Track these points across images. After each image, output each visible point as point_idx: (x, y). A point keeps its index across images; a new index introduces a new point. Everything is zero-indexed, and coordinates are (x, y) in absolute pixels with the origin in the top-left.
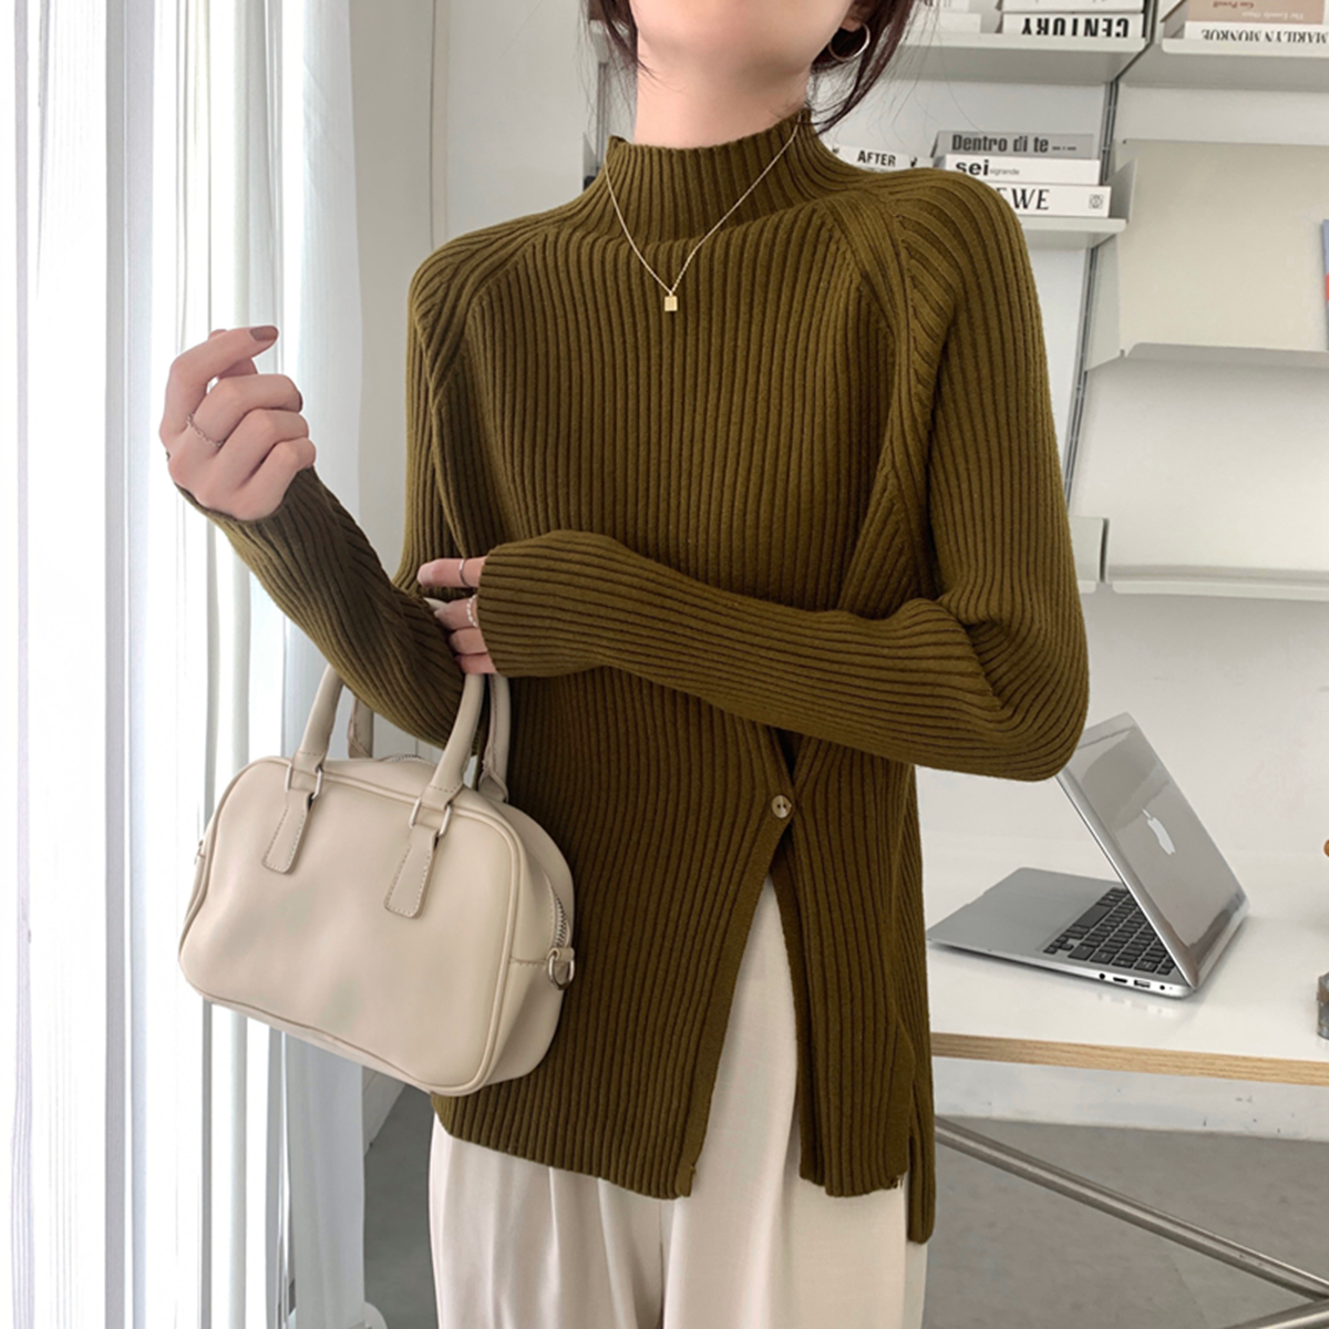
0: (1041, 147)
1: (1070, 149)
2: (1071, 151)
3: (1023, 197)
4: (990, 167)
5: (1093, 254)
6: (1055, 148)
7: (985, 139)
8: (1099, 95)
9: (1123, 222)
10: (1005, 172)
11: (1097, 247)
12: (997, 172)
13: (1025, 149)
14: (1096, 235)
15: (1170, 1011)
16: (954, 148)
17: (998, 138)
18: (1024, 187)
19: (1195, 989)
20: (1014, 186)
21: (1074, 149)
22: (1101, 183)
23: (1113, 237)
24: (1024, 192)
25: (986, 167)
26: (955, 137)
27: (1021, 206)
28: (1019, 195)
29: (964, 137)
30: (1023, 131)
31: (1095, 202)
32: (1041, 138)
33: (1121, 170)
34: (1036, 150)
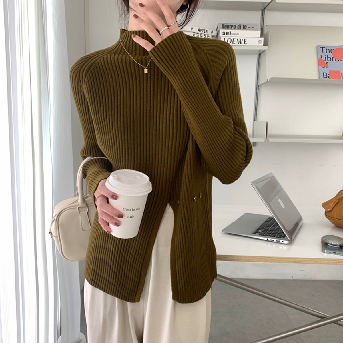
0: (245, 27)
1: (252, 28)
4: (231, 33)
7: (230, 25)
8: (260, 13)
9: (267, 47)
10: (235, 34)
12: (233, 34)
13: (240, 28)
14: (260, 51)
15: (285, 247)
16: (222, 28)
18: (240, 38)
19: (291, 242)
20: (238, 38)
21: (253, 28)
22: (261, 37)
23: (264, 51)
26: (222, 25)
27: (240, 43)
28: (239, 40)
29: (225, 25)
32: (245, 25)
33: (266, 33)
34: (243, 28)
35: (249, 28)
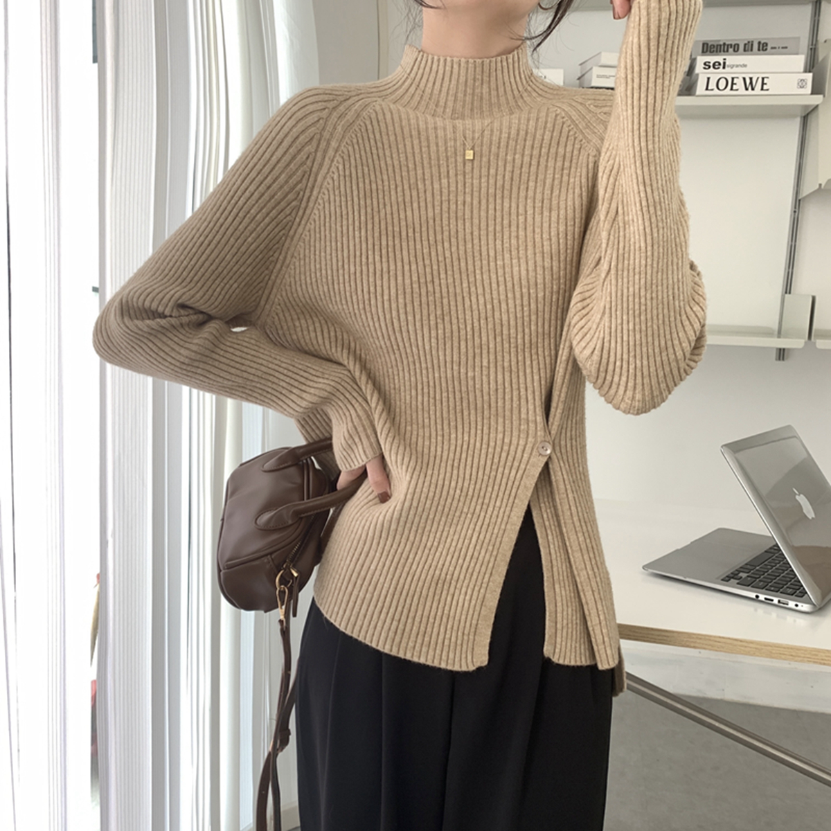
0: (763, 47)
1: (783, 48)
2: (784, 49)
3: (751, 83)
4: (727, 63)
5: (805, 119)
6: (772, 48)
7: (724, 44)
8: (808, 10)
9: (821, 96)
10: (737, 66)
11: (808, 114)
12: (732, 67)
13: (752, 50)
14: (806, 107)
16: (703, 52)
17: (733, 44)
18: (751, 76)
20: (744, 76)
21: (786, 48)
22: (805, 71)
23: (817, 107)
24: (751, 79)
25: (724, 63)
26: (703, 44)
27: (750, 88)
28: (748, 81)
29: (710, 44)
30: (750, 37)
31: (801, 85)
32: (762, 42)
33: (823, 60)
34: (759, 50)
35: (775, 48)
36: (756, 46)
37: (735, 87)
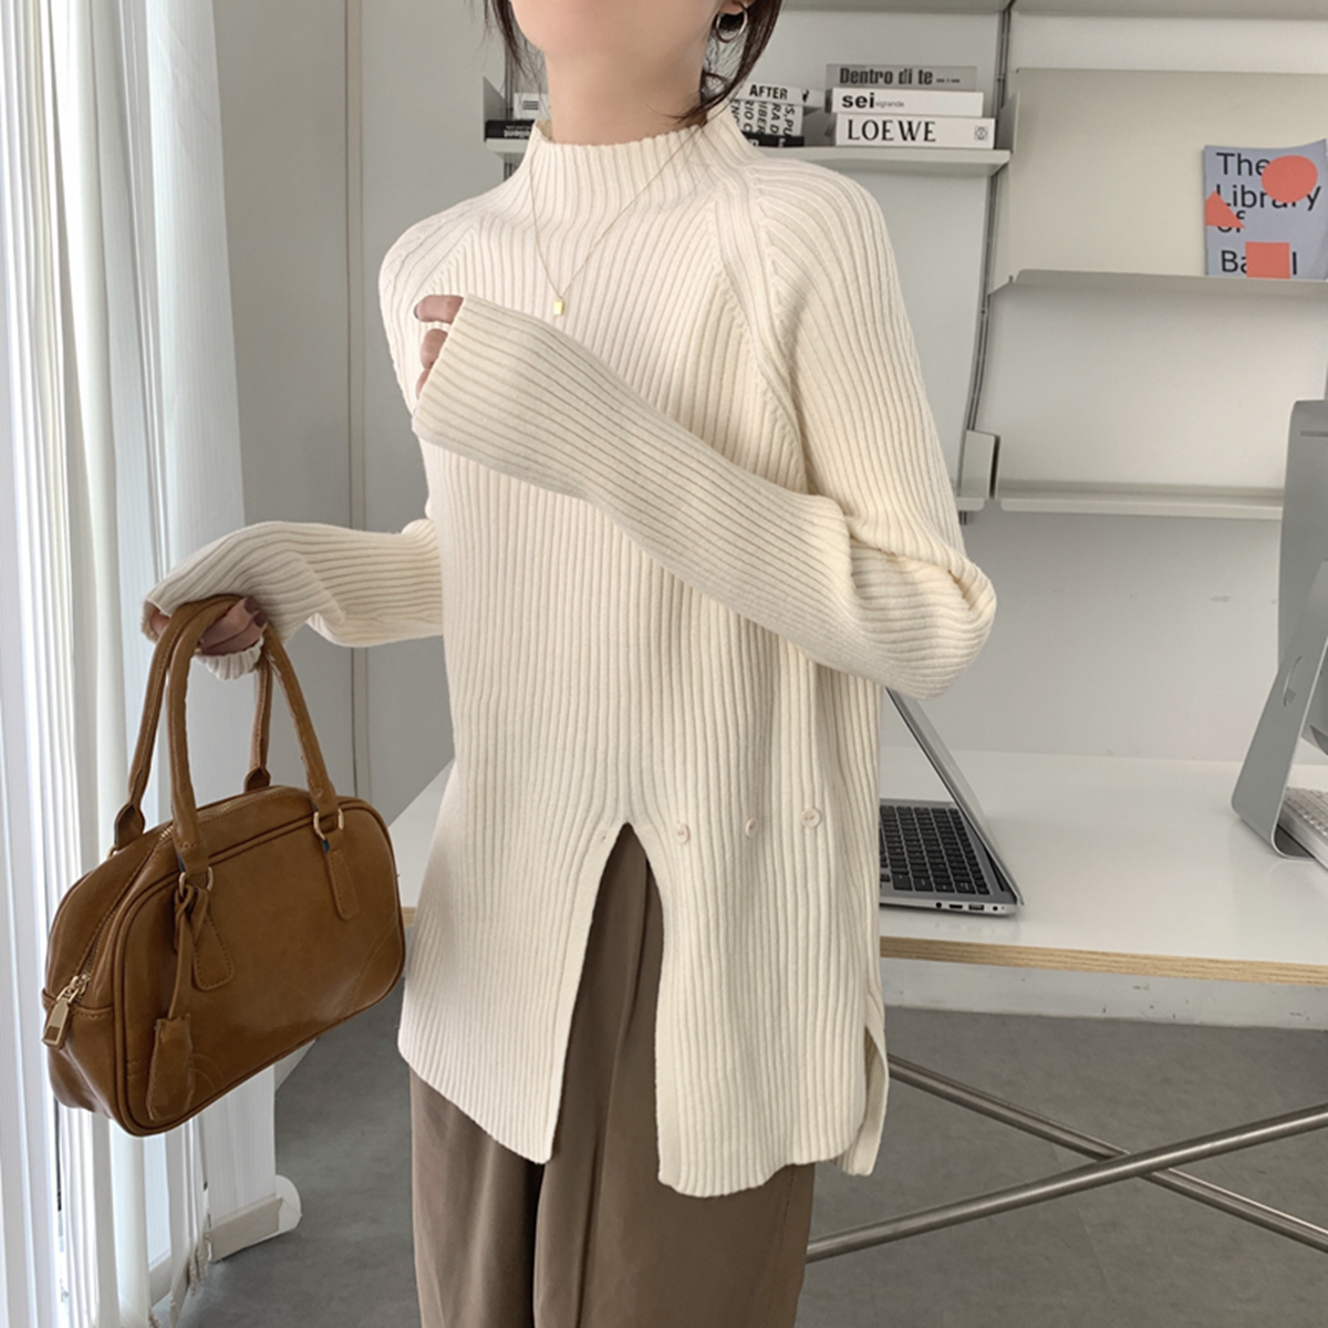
0: (926, 79)
1: (954, 81)
2: (954, 84)
3: (910, 129)
4: (876, 100)
5: (994, 180)
7: (872, 72)
8: (994, 22)
9: (1007, 153)
10: (890, 105)
12: (883, 105)
13: (910, 82)
16: (842, 81)
17: (884, 72)
18: (910, 119)
20: (901, 118)
21: (957, 81)
22: (985, 116)
24: (910, 124)
25: (872, 100)
26: (842, 70)
27: (909, 138)
28: (906, 127)
29: (851, 70)
30: (908, 63)
31: (980, 134)
32: (925, 71)
34: (920, 82)
35: (942, 81)
36: (915, 77)
37: (888, 135)
